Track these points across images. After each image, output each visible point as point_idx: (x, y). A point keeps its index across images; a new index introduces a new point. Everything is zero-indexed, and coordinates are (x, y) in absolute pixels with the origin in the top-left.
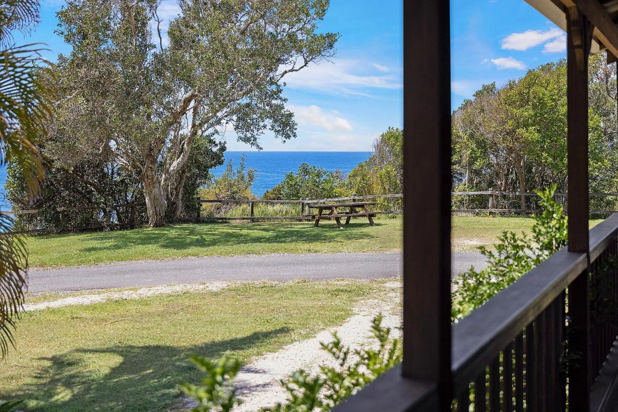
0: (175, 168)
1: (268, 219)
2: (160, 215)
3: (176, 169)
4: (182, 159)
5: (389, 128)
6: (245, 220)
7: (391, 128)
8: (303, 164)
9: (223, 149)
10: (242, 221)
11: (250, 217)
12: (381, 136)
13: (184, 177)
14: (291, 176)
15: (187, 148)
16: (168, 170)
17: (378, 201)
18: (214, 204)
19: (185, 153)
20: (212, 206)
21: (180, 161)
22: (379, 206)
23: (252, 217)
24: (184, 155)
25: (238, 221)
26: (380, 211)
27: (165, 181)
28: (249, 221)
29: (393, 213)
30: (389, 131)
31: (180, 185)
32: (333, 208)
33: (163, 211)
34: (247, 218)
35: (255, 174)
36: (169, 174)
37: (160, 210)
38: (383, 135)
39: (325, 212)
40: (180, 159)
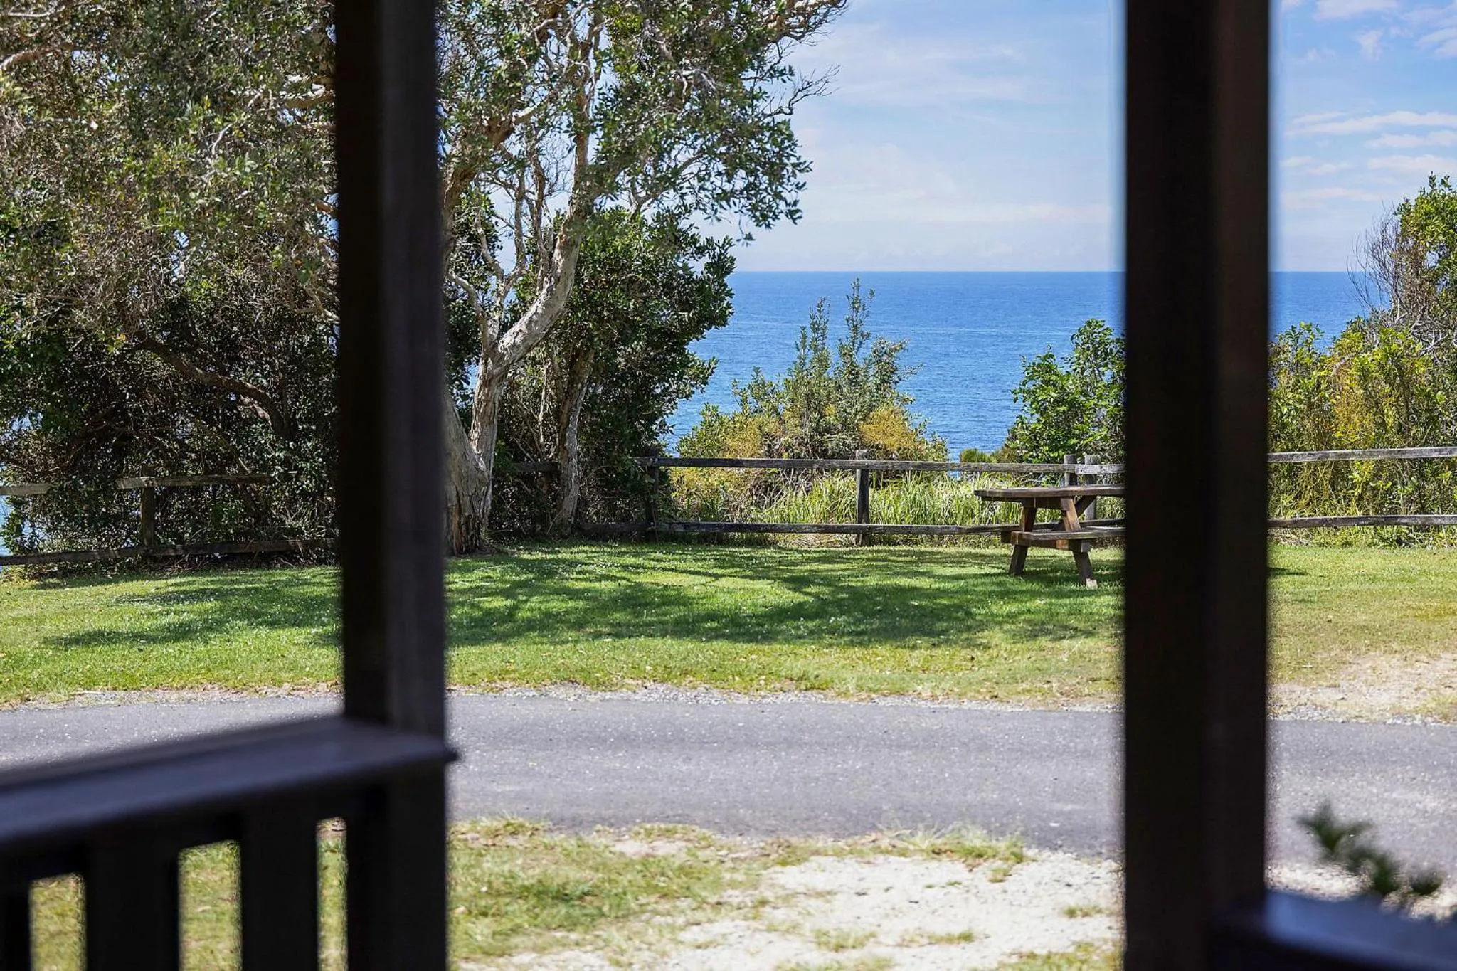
0: (518, 340)
1: (929, 532)
2: (460, 513)
3: (524, 340)
4: (546, 305)
5: (1432, 179)
6: (837, 537)
7: (1438, 180)
8: (1089, 324)
9: (721, 267)
10: (825, 538)
11: (852, 522)
12: (1400, 211)
13: (582, 371)
14: (1049, 369)
15: (561, 264)
16: (496, 345)
17: (1356, 474)
18: (754, 471)
19: (556, 283)
20: (746, 478)
21: (540, 311)
22: (1358, 491)
23: (864, 525)
24: (552, 291)
25: (811, 537)
26: (1359, 514)
27: (485, 386)
28: (853, 538)
29: (1396, 524)
30: (1428, 190)
31: (568, 402)
32: (1062, 500)
33: (471, 497)
34: (839, 527)
35: (902, 361)
36: (496, 359)
37: (458, 495)
38: (1405, 210)
39: (1044, 515)
40: (537, 303)
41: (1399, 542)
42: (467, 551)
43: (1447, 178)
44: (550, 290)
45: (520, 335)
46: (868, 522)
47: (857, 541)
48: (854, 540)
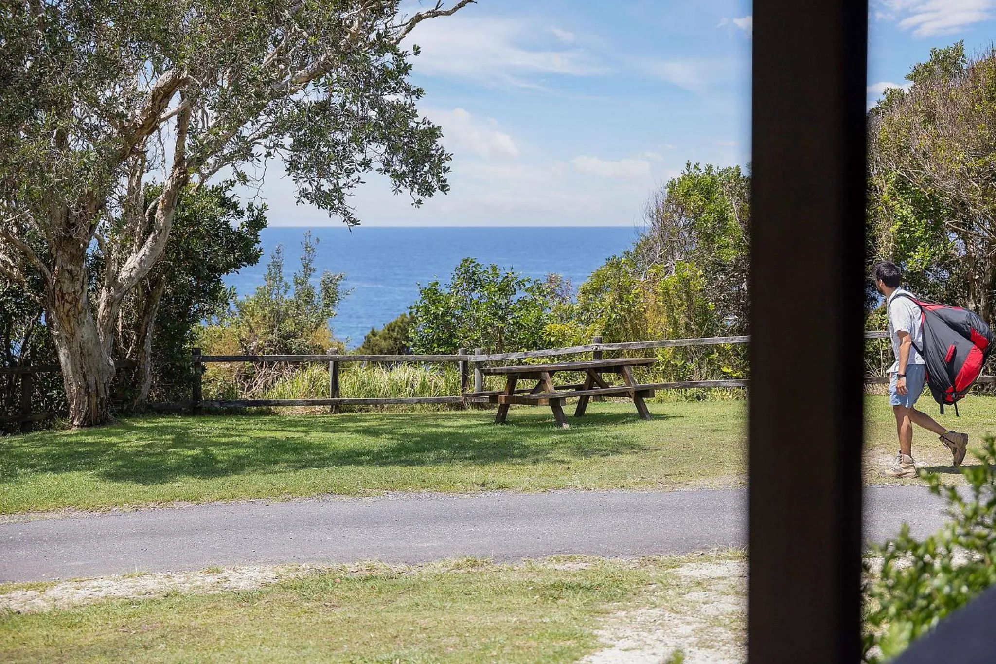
0: (133, 275)
1: (376, 403)
2: (97, 395)
3: (137, 275)
4: (152, 249)
6: (317, 408)
7: (692, 166)
8: (466, 261)
9: (258, 223)
10: (310, 409)
11: (328, 398)
12: (668, 186)
13: (157, 295)
14: (435, 292)
15: (162, 220)
16: (116, 278)
17: (660, 356)
18: (237, 365)
19: (159, 234)
20: (231, 370)
21: (147, 253)
22: (662, 368)
23: (336, 399)
24: (156, 239)
25: (299, 409)
26: (664, 382)
27: (109, 306)
28: (328, 408)
29: (697, 387)
30: (687, 173)
31: (146, 318)
32: (543, 373)
33: (104, 384)
34: (321, 401)
35: (341, 286)
36: (117, 287)
37: (96, 383)
38: (672, 185)
39: (523, 384)
40: (145, 248)
41: (698, 398)
42: (101, 423)
43: (698, 164)
44: (154, 239)
45: (134, 270)
46: (338, 397)
47: (331, 411)
48: (328, 410)
